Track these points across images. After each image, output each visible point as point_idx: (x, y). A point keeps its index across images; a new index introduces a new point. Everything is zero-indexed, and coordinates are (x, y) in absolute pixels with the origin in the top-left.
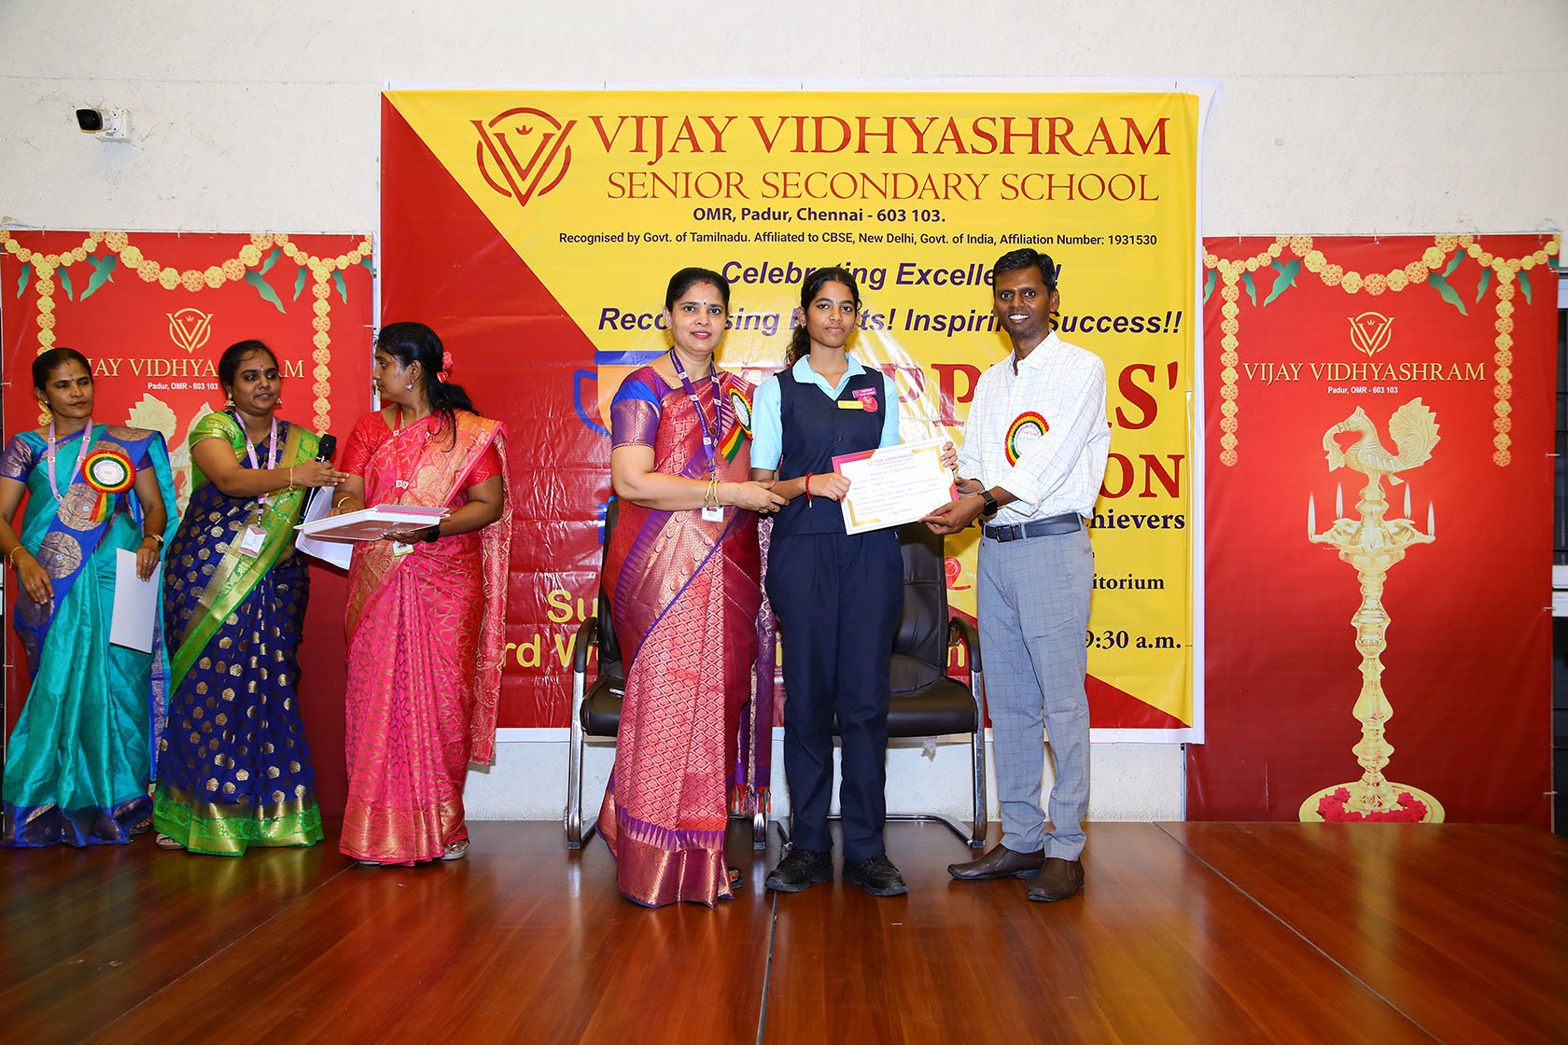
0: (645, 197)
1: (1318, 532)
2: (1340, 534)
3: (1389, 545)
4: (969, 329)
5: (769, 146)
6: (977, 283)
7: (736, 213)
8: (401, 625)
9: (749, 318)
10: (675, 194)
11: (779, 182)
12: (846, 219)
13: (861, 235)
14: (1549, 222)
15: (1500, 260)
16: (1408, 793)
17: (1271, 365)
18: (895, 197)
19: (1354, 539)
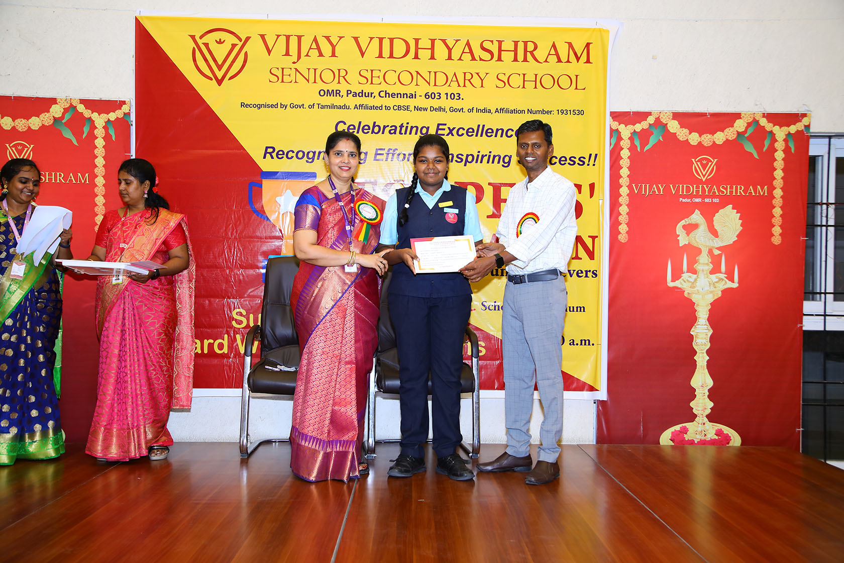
0: (291, 82)
1: (673, 281)
2: (685, 282)
3: (712, 289)
4: (477, 162)
5: (363, 54)
6: (481, 136)
7: (344, 93)
8: (123, 325)
10: (308, 81)
11: (369, 76)
12: (407, 98)
13: (415, 107)
14: (805, 106)
15: (777, 127)
16: (721, 429)
17: (648, 185)
18: (435, 85)
19: (693, 285)
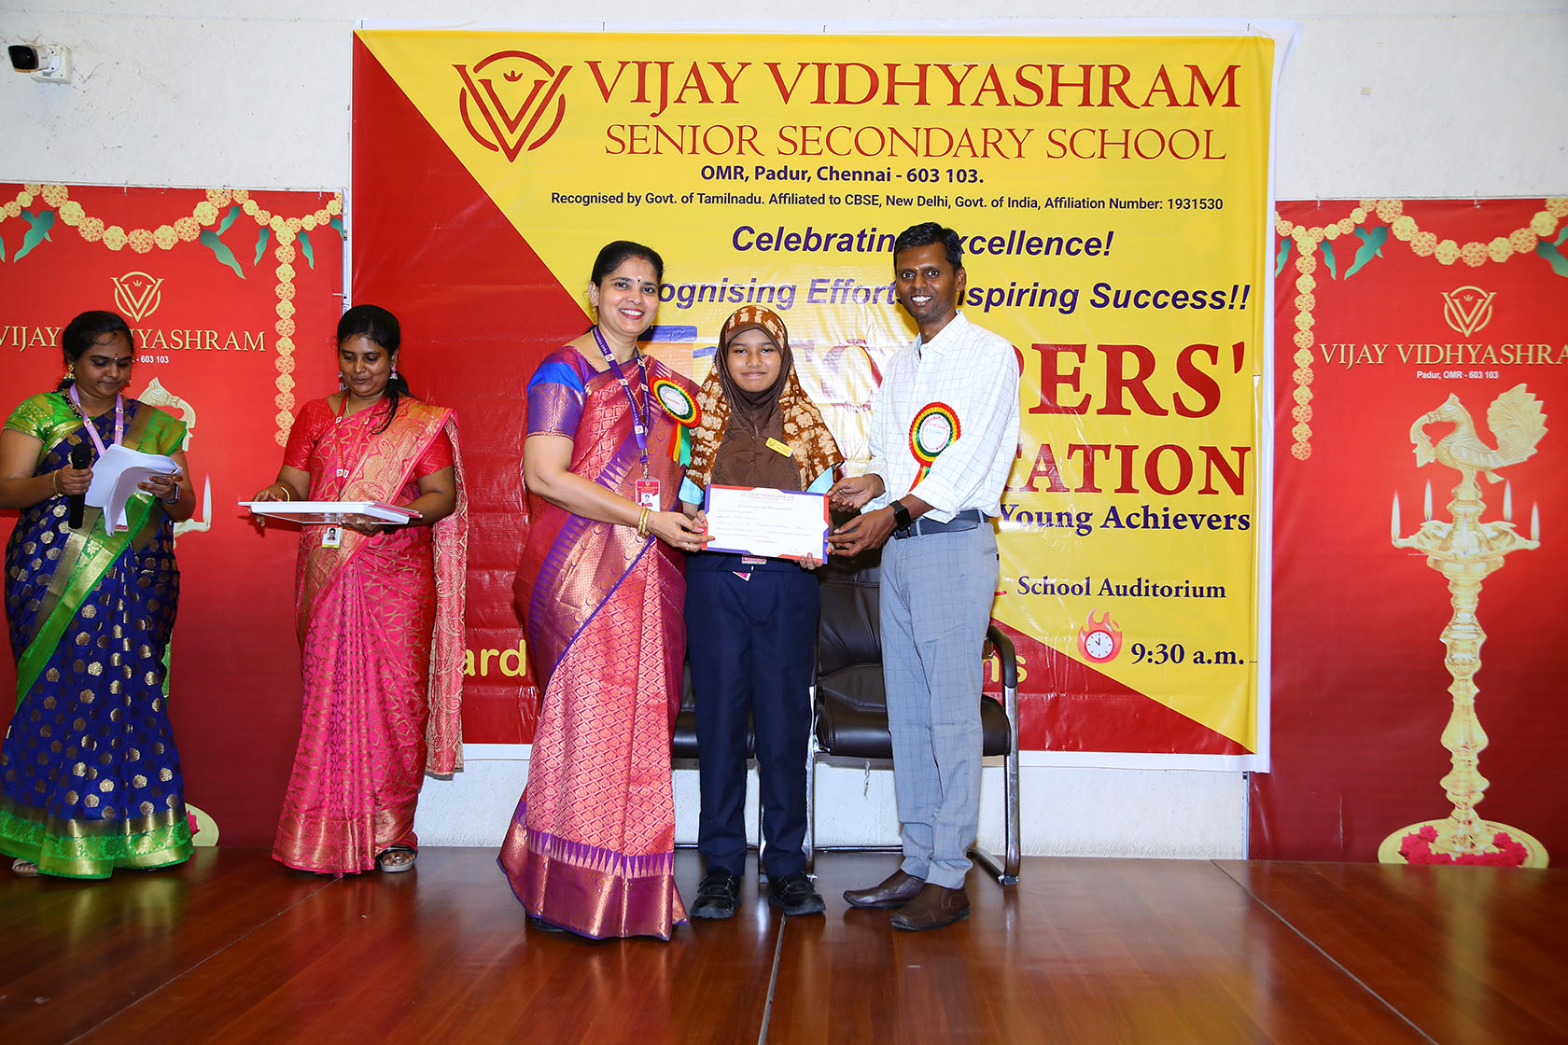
0: (648, 152)
1: (1404, 535)
2: (1428, 538)
3: (1485, 551)
4: (1009, 303)
5: (786, 96)
6: (1019, 252)
7: (750, 172)
8: (342, 625)
9: (762, 289)
10: (681, 150)
11: (798, 138)
12: (872, 179)
13: (888, 197)
16: (1506, 834)
17: (1352, 346)
18: (928, 154)
19: (1445, 544)
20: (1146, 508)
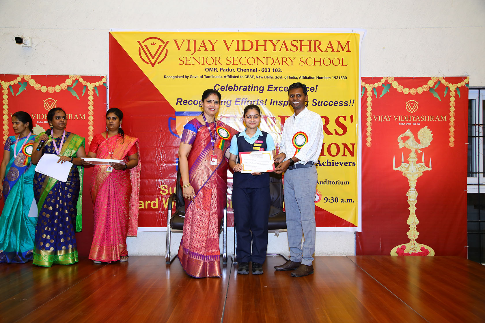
0: (190, 64)
1: (396, 167)
2: (403, 168)
3: (418, 171)
5: (228, 49)
7: (218, 69)
8: (109, 193)
10: (199, 63)
11: (231, 60)
12: (252, 71)
13: (256, 76)
14: (466, 73)
15: (451, 84)
16: (424, 247)
17: (382, 116)
18: (267, 64)
19: (407, 169)
20: (328, 160)
